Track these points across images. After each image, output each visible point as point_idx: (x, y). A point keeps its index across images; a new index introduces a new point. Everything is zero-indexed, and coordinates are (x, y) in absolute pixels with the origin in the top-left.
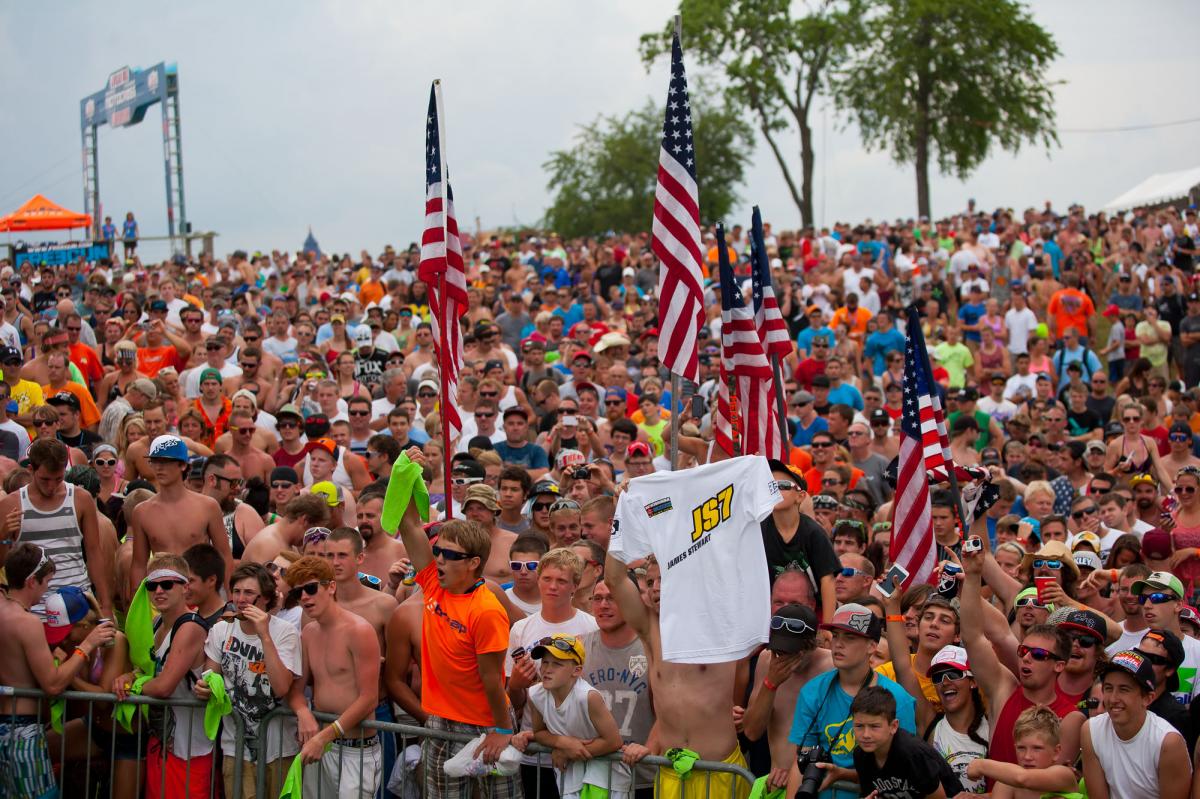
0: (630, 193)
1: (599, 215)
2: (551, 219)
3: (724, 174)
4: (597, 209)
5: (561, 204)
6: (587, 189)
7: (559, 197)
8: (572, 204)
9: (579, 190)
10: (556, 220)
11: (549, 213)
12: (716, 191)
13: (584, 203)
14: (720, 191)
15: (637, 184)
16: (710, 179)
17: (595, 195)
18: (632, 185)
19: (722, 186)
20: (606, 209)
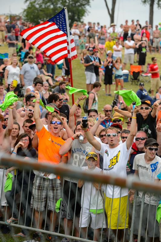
0: (52, 7)
1: (41, 13)
2: (25, 13)
3: (84, 2)
4: (41, 10)
5: (29, 8)
6: (38, 4)
7: (29, 5)
8: (33, 8)
9: (35, 4)
10: (27, 13)
11: (25, 11)
12: (80, 8)
13: (36, 9)
14: (82, 8)
15: (55, 4)
16: (79, 4)
17: (41, 6)
18: (53, 4)
19: (83, 7)
20: (44, 11)
